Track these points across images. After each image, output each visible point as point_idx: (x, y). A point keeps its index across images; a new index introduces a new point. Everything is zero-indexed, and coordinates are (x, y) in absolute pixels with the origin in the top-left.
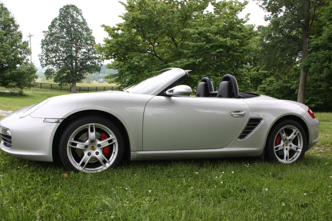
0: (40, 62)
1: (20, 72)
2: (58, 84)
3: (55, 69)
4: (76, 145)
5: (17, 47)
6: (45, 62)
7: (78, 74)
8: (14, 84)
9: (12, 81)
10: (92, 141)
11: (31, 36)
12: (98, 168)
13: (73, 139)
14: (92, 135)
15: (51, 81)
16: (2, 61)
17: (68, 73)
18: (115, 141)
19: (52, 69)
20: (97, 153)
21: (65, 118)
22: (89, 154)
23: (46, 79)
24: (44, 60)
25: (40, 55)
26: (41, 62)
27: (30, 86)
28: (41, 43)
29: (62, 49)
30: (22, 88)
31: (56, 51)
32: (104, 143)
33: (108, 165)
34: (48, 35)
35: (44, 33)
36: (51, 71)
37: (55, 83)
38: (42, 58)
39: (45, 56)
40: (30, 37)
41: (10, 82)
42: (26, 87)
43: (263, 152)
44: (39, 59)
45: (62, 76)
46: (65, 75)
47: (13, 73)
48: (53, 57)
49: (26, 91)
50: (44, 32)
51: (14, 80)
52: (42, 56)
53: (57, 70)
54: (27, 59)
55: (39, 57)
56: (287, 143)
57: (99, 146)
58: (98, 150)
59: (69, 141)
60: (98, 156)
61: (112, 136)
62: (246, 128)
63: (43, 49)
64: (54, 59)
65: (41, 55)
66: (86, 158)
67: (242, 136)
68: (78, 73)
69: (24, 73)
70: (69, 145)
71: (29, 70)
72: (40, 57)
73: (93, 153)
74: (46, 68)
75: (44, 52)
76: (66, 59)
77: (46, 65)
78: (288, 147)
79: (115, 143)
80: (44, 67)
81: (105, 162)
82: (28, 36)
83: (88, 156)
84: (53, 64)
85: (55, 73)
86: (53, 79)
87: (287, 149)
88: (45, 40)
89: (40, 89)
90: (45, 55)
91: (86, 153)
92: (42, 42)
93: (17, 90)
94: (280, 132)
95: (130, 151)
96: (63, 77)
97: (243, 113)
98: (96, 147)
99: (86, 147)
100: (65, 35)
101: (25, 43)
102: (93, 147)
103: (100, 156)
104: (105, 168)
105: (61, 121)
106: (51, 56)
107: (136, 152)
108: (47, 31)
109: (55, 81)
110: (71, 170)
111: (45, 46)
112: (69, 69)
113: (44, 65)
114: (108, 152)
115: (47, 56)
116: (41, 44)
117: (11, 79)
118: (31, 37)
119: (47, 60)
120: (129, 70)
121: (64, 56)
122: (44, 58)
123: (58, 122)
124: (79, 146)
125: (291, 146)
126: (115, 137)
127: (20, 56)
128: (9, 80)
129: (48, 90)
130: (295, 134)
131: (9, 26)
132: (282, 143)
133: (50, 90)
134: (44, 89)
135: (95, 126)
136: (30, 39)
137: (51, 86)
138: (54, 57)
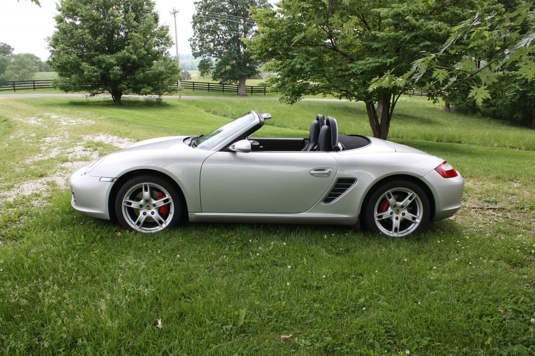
0: (191, 50)
2: (218, 82)
3: (214, 61)
4: (130, 204)
5: (153, 35)
6: (198, 49)
7: (248, 67)
8: (148, 91)
9: (146, 85)
10: (147, 201)
11: (176, 12)
12: (154, 228)
13: (128, 198)
14: (146, 194)
15: (208, 79)
16: (131, 58)
17: (233, 66)
18: (171, 201)
19: (209, 60)
20: (153, 213)
21: (119, 177)
22: (145, 214)
23: (201, 76)
24: (198, 46)
25: (190, 40)
26: (194, 49)
27: (171, 91)
28: (192, 20)
29: (224, 28)
30: (160, 95)
31: (213, 31)
32: (160, 203)
33: (164, 226)
34: (202, 7)
35: (197, 5)
36: (207, 62)
37: (215, 82)
38: (194, 43)
39: (200, 40)
40: (174, 13)
41: (144, 88)
42: (166, 93)
43: (358, 221)
44: (191, 45)
45: (224, 69)
46: (228, 67)
47: (147, 74)
48: (210, 42)
49: (166, 98)
50: (196, 3)
51: (149, 85)
52: (194, 40)
53: (217, 60)
54: (166, 52)
55: (190, 42)
56: (398, 210)
57: (154, 205)
58: (154, 210)
59: (124, 200)
60: (153, 216)
61: (168, 196)
62: (333, 190)
63: (195, 29)
64: (212, 44)
65: (193, 38)
66: (142, 217)
67: (327, 200)
68: (248, 65)
69: (163, 72)
70: (124, 204)
71: (170, 69)
72: (192, 42)
73: (149, 213)
74: (200, 59)
75: (197, 35)
76: (229, 43)
77: (200, 54)
78: (400, 216)
79: (170, 203)
80: (197, 56)
81: (161, 223)
82: (172, 12)
83: (143, 215)
84: (211, 52)
85: (213, 67)
86: (211, 75)
87: (397, 218)
88: (197, 16)
89: (191, 91)
90: (198, 39)
91: (141, 213)
92: (194, 18)
93: (154, 97)
94: (385, 195)
95: (188, 213)
96: (226, 71)
97: (327, 171)
98: (151, 206)
99: (141, 206)
100: (227, 6)
101: (162, 29)
102: (148, 206)
103: (156, 216)
104: (161, 229)
105: (116, 180)
106: (207, 40)
107: (195, 214)
108: (200, 2)
109: (214, 78)
110: (127, 229)
111: (198, 24)
112: (235, 59)
113: (197, 53)
114: (164, 212)
115: (202, 39)
116: (192, 23)
117: (145, 82)
118: (176, 14)
119: (202, 46)
120: (290, 74)
121: (226, 39)
122: (197, 43)
123: (112, 181)
124: (134, 205)
125: (404, 214)
126: (170, 197)
127: (157, 48)
128: (141, 85)
129: (203, 92)
130: (410, 199)
131: (142, 5)
132: (390, 210)
133: (206, 92)
134: (198, 91)
135: (149, 185)
136: (175, 16)
137: (209, 85)
138: (213, 41)
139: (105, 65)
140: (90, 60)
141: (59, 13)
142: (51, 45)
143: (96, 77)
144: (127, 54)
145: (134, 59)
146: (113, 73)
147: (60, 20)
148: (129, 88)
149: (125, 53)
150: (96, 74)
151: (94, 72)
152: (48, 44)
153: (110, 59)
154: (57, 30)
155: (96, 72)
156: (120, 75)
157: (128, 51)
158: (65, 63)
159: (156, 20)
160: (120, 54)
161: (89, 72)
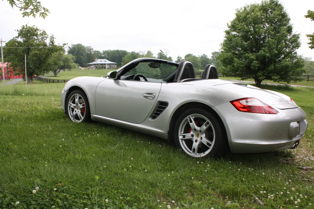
1: (283, 66)
8: (276, 78)
9: (275, 74)
10: (77, 104)
12: (78, 121)
13: (71, 101)
14: (77, 100)
16: (266, 56)
18: (85, 105)
22: (76, 111)
27: (296, 80)
30: (288, 82)
32: (81, 106)
33: (82, 120)
41: (273, 76)
42: (292, 81)
43: (168, 136)
47: (277, 66)
49: (293, 85)
51: (278, 74)
54: (295, 52)
58: (79, 110)
62: (156, 110)
66: (74, 113)
67: (153, 117)
69: (289, 66)
70: (69, 104)
78: (199, 139)
94: (187, 119)
95: (90, 114)
99: (75, 107)
101: (294, 36)
103: (79, 113)
126: (85, 103)
128: (272, 74)
135: (78, 96)
139: (249, 60)
140: (239, 57)
141: (228, 29)
142: (222, 48)
143: (242, 67)
144: (263, 53)
145: (268, 56)
146: (253, 66)
147: (228, 33)
148: (264, 76)
149: (262, 52)
150: (242, 65)
151: (241, 64)
152: (221, 47)
153: (252, 56)
154: (225, 39)
155: (242, 64)
156: (257, 67)
157: (264, 51)
158: (226, 59)
159: (290, 30)
160: (259, 53)
161: (237, 64)
